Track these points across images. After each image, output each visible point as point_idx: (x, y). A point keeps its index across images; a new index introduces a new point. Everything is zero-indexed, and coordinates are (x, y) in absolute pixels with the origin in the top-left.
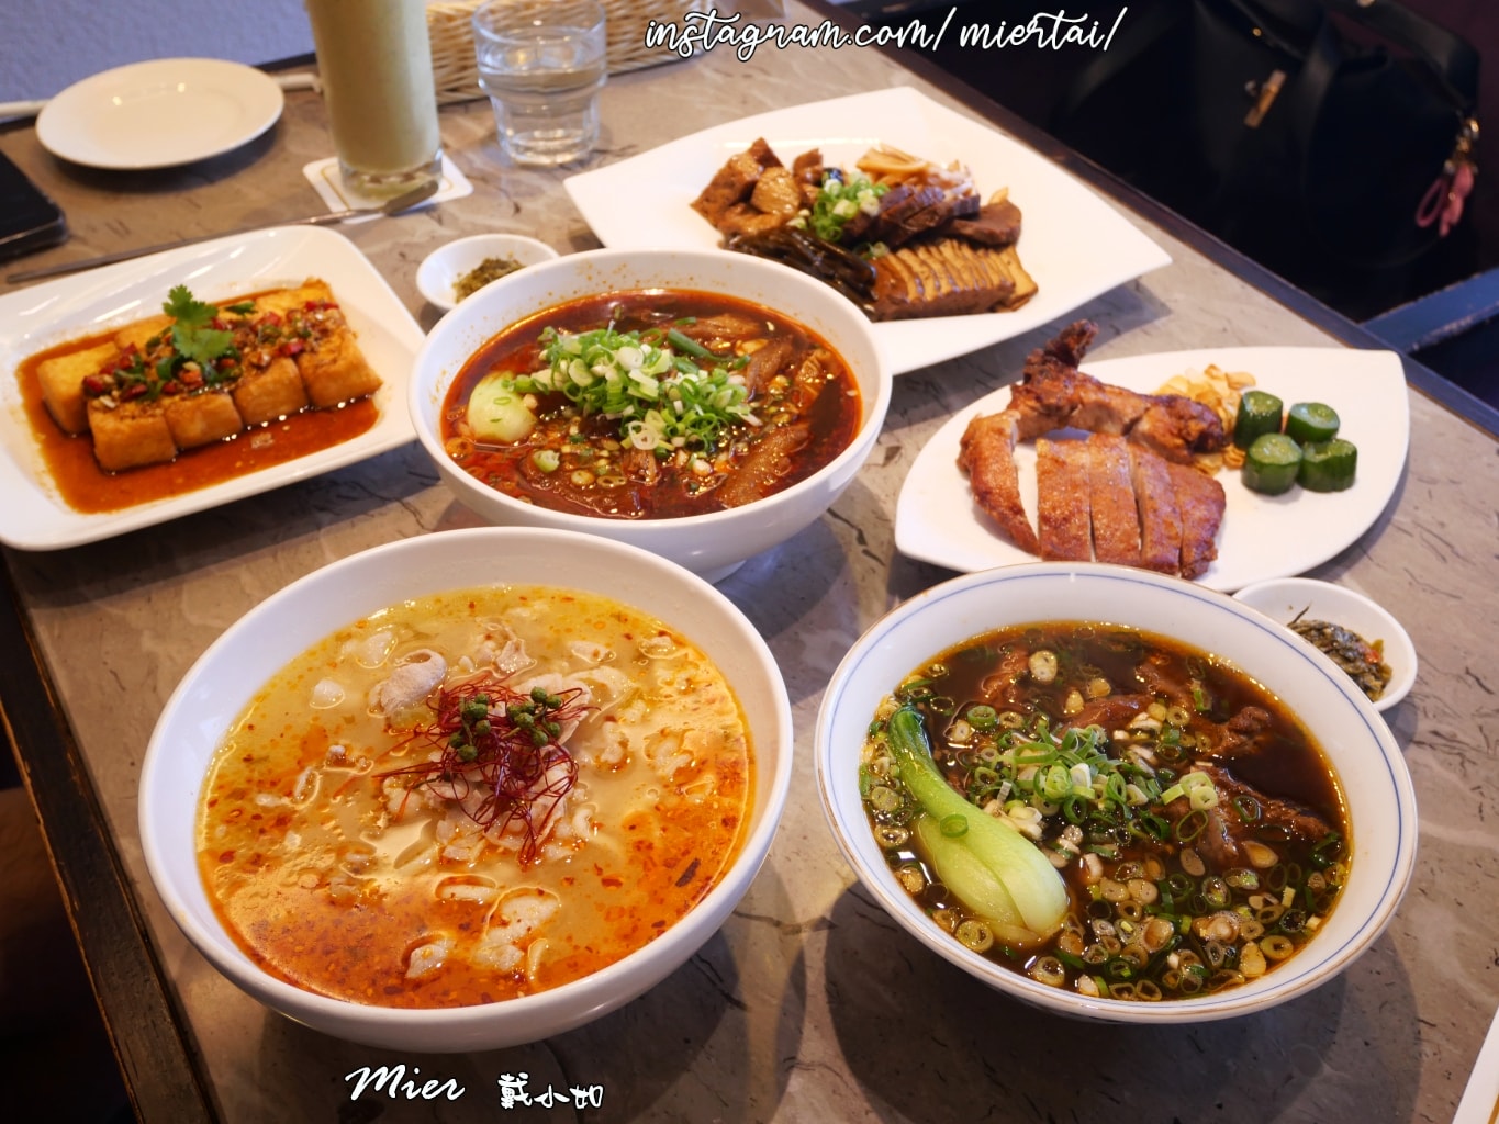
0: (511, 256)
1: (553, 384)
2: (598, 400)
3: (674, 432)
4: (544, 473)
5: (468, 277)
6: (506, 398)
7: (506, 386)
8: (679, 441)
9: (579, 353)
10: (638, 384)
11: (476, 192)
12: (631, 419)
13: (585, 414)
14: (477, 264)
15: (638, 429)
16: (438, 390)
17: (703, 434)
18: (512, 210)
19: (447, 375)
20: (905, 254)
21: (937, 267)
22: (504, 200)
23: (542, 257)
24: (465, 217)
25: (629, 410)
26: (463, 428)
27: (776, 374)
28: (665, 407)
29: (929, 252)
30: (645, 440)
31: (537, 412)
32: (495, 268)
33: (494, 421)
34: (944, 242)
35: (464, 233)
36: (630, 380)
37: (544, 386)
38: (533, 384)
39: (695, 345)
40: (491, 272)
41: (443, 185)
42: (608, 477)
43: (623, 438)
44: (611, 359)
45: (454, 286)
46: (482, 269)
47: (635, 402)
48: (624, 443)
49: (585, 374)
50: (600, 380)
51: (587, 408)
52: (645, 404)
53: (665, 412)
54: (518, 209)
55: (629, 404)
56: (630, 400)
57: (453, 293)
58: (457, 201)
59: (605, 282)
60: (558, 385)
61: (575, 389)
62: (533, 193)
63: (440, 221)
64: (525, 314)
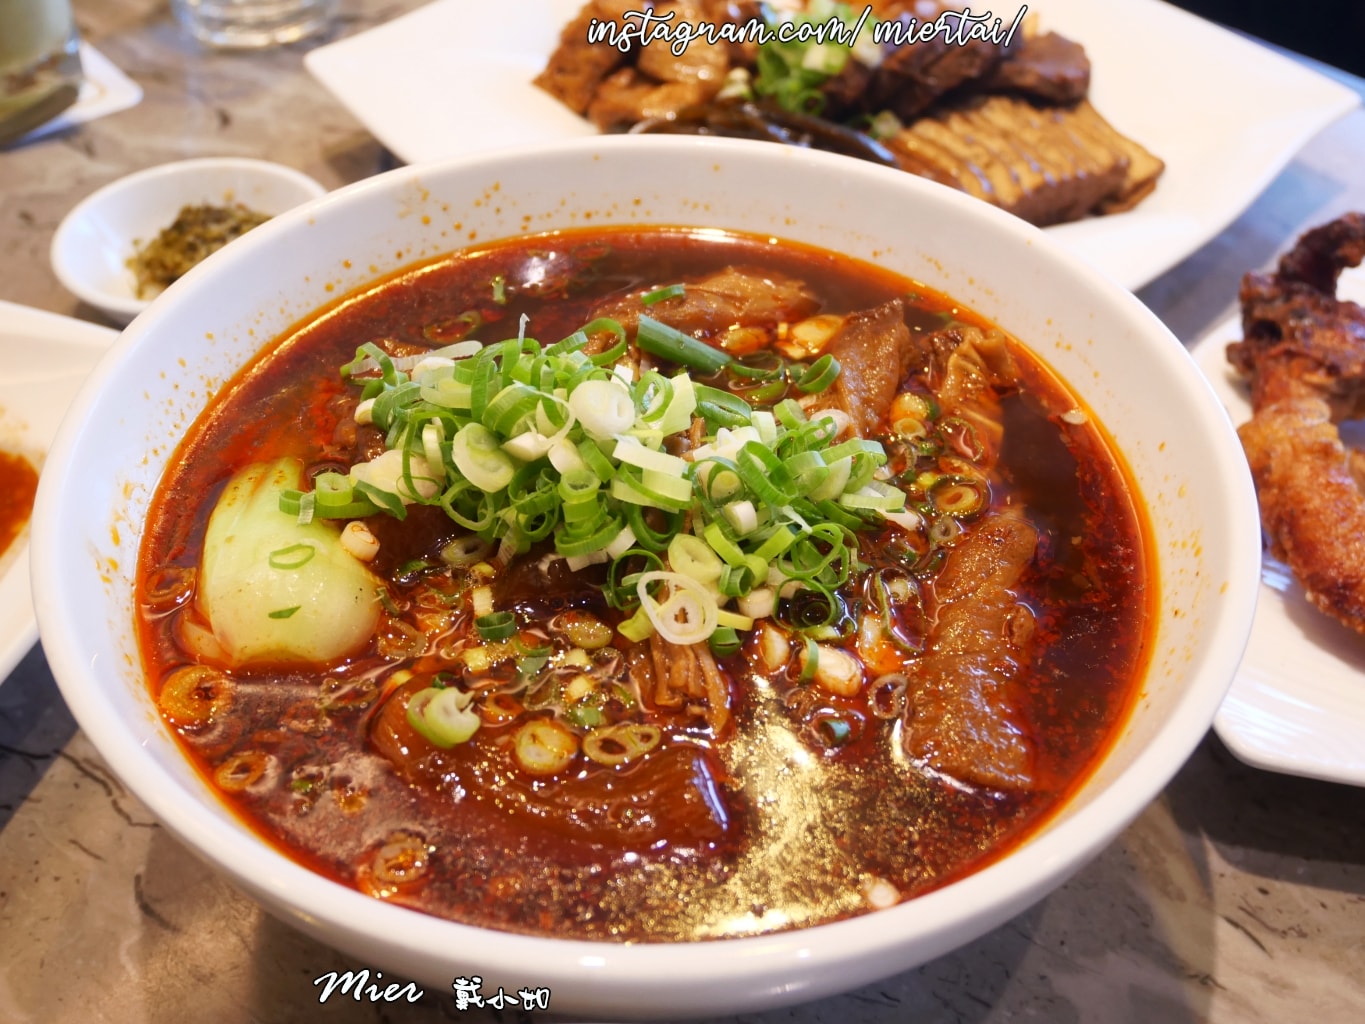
0: (229, 198)
1: (412, 488)
2: (537, 521)
3: (748, 582)
4: (442, 751)
5: (154, 245)
6: (300, 547)
7: (290, 508)
8: (760, 603)
9: (466, 406)
10: (637, 471)
11: (148, 99)
12: (635, 562)
13: (503, 557)
14: (168, 220)
15: (657, 590)
16: (116, 539)
17: (814, 575)
18: (215, 123)
19: (137, 493)
20: (927, 129)
21: (996, 145)
22: (197, 107)
23: (297, 198)
24: (134, 141)
25: (623, 542)
26: (199, 640)
27: (899, 390)
28: (707, 522)
29: (967, 120)
30: (683, 616)
31: (381, 565)
32: (204, 223)
33: (277, 615)
34: (985, 103)
35: (134, 167)
36: (618, 464)
37: (391, 498)
38: (359, 496)
39: (693, 344)
40: (198, 230)
41: (87, 92)
42: (608, 732)
43: (623, 617)
44: (555, 415)
45: (129, 263)
46: (179, 226)
47: (637, 516)
48: (630, 630)
49: (492, 460)
50: (536, 471)
51: (509, 545)
52: (664, 522)
53: (714, 534)
54: (225, 120)
55: (623, 525)
56: (621, 514)
57: (129, 279)
58: (118, 116)
59: (458, 227)
60: (424, 489)
61: (472, 499)
62: (247, 91)
63: (89, 151)
64: (299, 315)
